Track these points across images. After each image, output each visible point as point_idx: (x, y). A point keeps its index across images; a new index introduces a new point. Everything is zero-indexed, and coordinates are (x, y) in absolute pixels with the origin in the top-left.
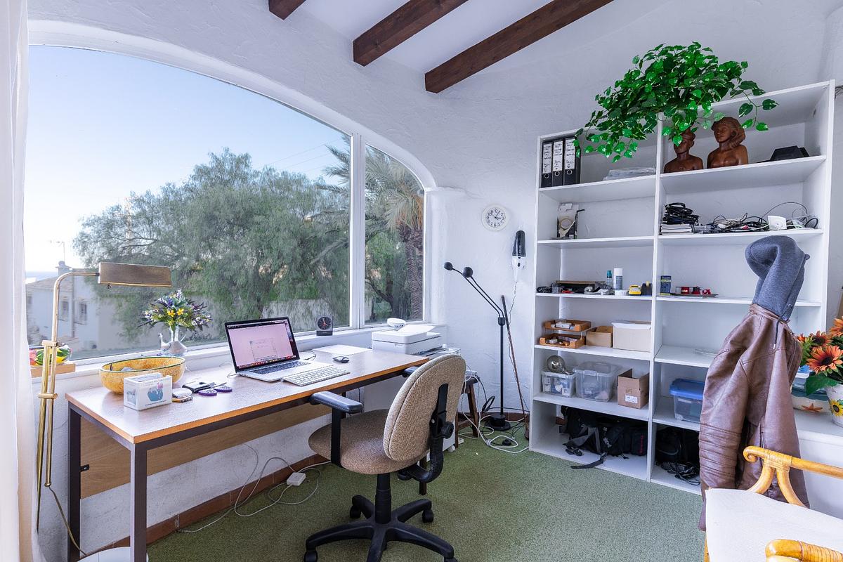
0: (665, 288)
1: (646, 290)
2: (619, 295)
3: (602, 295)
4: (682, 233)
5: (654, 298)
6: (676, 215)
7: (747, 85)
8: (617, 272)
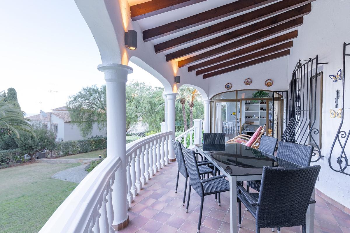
0: (260, 117)
1: (258, 117)
2: (255, 118)
3: (253, 118)
4: (262, 111)
5: (259, 118)
6: (262, 109)
7: (269, 96)
8: (255, 115)
